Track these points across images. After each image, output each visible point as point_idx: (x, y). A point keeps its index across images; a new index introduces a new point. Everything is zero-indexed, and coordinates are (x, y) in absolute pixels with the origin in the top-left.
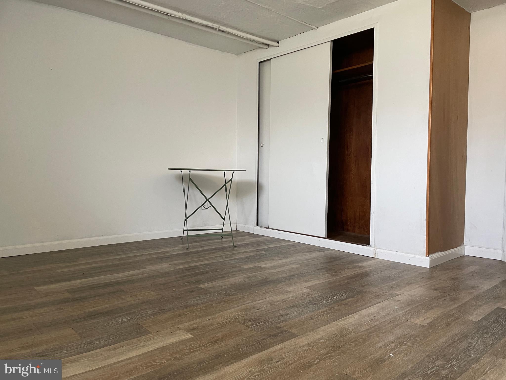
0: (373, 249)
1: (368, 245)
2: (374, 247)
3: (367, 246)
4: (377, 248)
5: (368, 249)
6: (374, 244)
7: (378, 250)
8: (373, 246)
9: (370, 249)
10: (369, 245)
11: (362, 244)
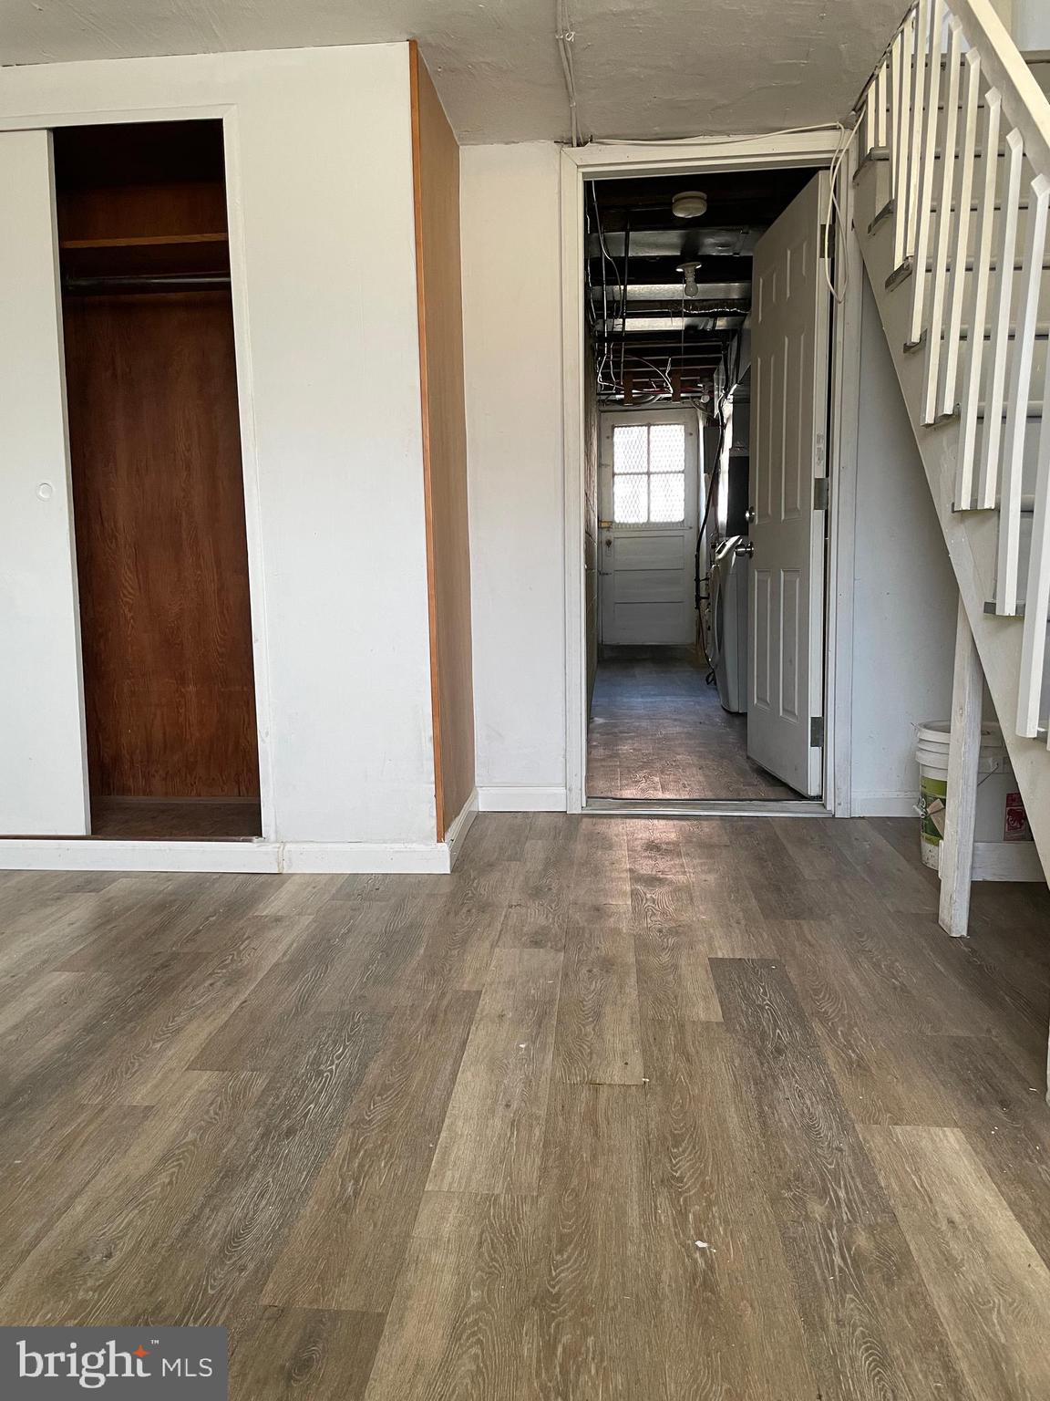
0: (275, 848)
1: (254, 838)
2: (276, 842)
3: (250, 841)
4: (287, 842)
5: (260, 849)
6: (276, 832)
7: (288, 846)
8: (272, 837)
9: (263, 849)
10: (260, 835)
11: (234, 838)
